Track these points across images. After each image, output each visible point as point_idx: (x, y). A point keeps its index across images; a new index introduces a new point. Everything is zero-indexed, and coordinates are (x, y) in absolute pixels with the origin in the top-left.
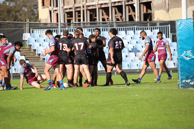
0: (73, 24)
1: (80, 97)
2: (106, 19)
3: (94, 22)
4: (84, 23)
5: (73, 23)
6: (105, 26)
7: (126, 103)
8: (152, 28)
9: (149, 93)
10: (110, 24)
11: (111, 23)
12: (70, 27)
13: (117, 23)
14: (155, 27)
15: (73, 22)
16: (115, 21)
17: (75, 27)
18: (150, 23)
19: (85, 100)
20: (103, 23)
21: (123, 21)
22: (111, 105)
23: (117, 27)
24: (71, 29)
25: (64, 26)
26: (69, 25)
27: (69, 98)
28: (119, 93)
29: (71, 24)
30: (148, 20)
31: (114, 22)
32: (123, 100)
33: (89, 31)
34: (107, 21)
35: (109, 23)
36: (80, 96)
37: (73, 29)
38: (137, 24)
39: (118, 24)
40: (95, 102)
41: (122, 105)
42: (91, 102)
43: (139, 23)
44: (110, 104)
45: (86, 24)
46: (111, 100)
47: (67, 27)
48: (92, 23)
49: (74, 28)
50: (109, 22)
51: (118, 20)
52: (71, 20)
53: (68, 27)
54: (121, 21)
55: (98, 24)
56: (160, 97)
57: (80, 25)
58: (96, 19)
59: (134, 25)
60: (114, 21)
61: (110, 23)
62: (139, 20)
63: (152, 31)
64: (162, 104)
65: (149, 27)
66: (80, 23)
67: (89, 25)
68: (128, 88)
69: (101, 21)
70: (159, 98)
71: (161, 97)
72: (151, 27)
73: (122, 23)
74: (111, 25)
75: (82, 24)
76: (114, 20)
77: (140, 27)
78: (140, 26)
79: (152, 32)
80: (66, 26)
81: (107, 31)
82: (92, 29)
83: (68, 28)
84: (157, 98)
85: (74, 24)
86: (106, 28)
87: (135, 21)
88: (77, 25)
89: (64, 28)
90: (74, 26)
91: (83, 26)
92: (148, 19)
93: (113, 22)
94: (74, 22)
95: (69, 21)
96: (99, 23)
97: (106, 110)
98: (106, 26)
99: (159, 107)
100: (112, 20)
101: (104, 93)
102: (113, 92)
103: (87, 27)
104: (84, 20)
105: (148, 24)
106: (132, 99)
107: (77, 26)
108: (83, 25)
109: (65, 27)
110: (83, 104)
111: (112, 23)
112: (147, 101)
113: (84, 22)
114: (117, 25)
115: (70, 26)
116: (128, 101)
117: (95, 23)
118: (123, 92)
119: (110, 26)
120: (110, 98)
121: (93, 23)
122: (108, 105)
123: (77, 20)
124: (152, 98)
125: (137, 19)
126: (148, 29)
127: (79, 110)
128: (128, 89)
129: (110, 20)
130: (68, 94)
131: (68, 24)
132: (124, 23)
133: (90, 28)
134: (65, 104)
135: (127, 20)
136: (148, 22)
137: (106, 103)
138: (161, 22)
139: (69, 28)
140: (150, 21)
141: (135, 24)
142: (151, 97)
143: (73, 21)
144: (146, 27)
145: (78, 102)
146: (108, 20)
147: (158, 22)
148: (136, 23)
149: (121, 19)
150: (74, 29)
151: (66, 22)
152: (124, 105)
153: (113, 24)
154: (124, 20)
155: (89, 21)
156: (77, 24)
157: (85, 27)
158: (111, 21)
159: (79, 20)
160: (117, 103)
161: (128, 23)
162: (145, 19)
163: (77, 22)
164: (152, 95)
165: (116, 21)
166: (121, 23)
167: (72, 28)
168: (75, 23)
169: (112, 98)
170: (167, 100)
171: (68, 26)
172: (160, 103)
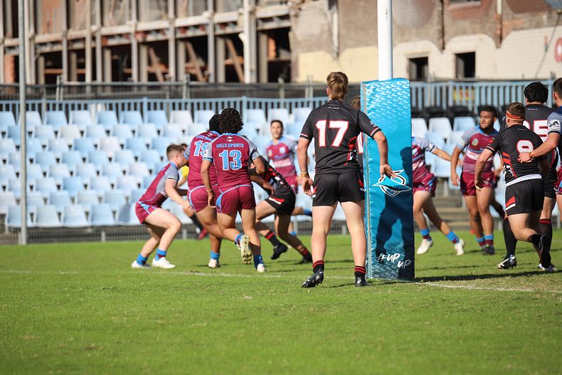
0: (62, 89)
1: (80, 302)
2: (160, 76)
3: (125, 83)
4: (94, 87)
5: (64, 86)
6: (156, 95)
7: (214, 320)
8: (290, 104)
9: (281, 292)
10: (170, 90)
11: (173, 88)
12: (52, 96)
13: (191, 87)
14: (299, 100)
15: (62, 81)
16: (185, 82)
17: (67, 96)
18: (286, 90)
19: (96, 310)
20: (151, 88)
21: (207, 81)
22: (173, 325)
23: (191, 97)
24: (57, 101)
25: (37, 95)
26: (51, 90)
27: (47, 305)
28: (195, 292)
29: (58, 89)
30: (281, 81)
31: (182, 85)
32: (208, 310)
33: (111, 108)
34: (161, 82)
35: (167, 88)
36: (81, 299)
37: (61, 101)
38: (250, 91)
39: (194, 90)
40: (124, 316)
41: (205, 324)
42: (113, 318)
43: (254, 88)
44: (168, 323)
45: (99, 89)
46: (171, 312)
47: (45, 95)
48: (119, 86)
49: (64, 99)
50: (167, 83)
51: (193, 78)
52: (58, 78)
53: (49, 97)
54: (202, 81)
55: (135, 89)
56: (312, 303)
57: (84, 92)
58: (130, 75)
59: (240, 93)
60: (182, 81)
61: (170, 86)
62: (254, 80)
63: (290, 112)
64: (317, 322)
65: (282, 100)
66: (85, 86)
67: (108, 92)
68: (223, 277)
69: (144, 80)
70: (310, 306)
71: (315, 302)
72: (288, 101)
73: (206, 86)
74: (172, 93)
75: (88, 89)
76: (183, 78)
77: (257, 100)
78: (258, 97)
79: (293, 116)
80: (43, 93)
81: (162, 108)
82: (117, 105)
83: (48, 99)
84: (304, 306)
85: (66, 89)
86: (158, 101)
87: (243, 82)
88: (75, 90)
89: (36, 98)
90: (64, 93)
91: (93, 95)
92: (283, 78)
93: (179, 83)
94: (66, 83)
95: (51, 79)
96: (139, 87)
97: (158, 339)
98: (159, 95)
99: (309, 333)
100: (177, 79)
101: (151, 292)
102: (176, 288)
103: (104, 98)
104: (94, 77)
105: (282, 93)
106: (233, 309)
107: (73, 93)
108: (92, 91)
109: (40, 97)
110: (88, 322)
111: (177, 86)
112: (276, 314)
113: (95, 83)
114: (191, 94)
115: (55, 93)
116: (220, 315)
117: (126, 86)
118: (207, 286)
119: (170, 95)
120: (170, 304)
121: (122, 86)
122: (162, 325)
123: (74, 76)
124: (291, 306)
125: (248, 78)
126: (282, 105)
127: (77, 339)
128: (221, 281)
129: (170, 78)
130: (45, 294)
131: (47, 89)
132: (212, 89)
133: (114, 102)
134: (35, 322)
135: (222, 78)
136: (280, 87)
137: (156, 319)
138: (317, 88)
139: (50, 99)
140: (287, 84)
141: (245, 91)
142: (286, 303)
143: (63, 79)
144: (275, 101)
145: (76, 317)
146: (165, 79)
147: (309, 86)
148: (247, 89)
149: (204, 75)
150: (64, 103)
151: (42, 81)
152: (208, 325)
153: (179, 89)
154: (212, 80)
155: (108, 80)
156: (75, 88)
157: (97, 98)
158: (173, 82)
159: (81, 77)
160: (189, 320)
161: (222, 88)
162: (272, 77)
163: (74, 83)
164: (291, 296)
165: (189, 80)
166: (203, 89)
167: (59, 99)
168: (70, 87)
169: (174, 306)
170: (331, 313)
171: (47, 94)
172: (313, 322)
